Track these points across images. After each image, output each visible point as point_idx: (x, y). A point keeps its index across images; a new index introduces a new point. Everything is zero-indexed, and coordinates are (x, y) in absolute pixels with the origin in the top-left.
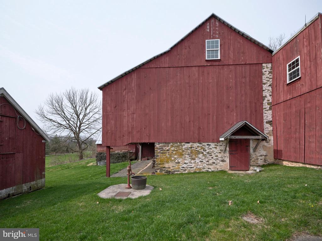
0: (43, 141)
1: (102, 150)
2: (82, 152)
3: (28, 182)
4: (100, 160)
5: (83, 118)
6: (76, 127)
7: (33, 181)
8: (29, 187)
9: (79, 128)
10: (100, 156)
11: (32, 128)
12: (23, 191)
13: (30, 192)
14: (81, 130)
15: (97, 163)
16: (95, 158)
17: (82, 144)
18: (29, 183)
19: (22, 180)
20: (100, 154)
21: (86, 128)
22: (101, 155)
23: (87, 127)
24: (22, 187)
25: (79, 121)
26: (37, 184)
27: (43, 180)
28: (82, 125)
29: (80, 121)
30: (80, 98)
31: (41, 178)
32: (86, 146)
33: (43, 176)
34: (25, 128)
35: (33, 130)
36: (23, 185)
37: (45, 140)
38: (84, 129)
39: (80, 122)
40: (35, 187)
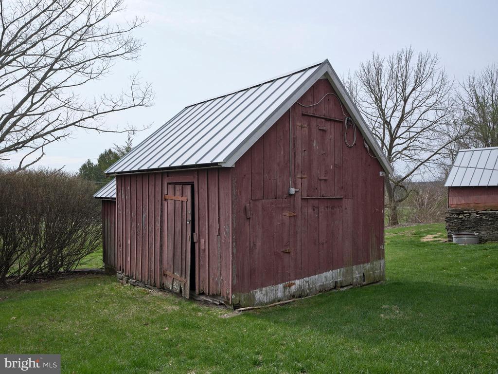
0: (381, 173)
1: (463, 202)
2: (395, 208)
3: (360, 264)
4: (459, 230)
5: (398, 126)
6: (383, 148)
7: (368, 262)
8: (362, 275)
9: (390, 151)
10: (457, 218)
11: (365, 144)
12: (355, 281)
13: (363, 285)
14: (395, 154)
15: (450, 237)
16: (444, 225)
17: (395, 187)
18: (362, 265)
19: (352, 256)
20: (459, 214)
21: (405, 149)
22: (460, 217)
23: (405, 145)
24: (352, 272)
25: (390, 131)
26: (373, 269)
27: (382, 262)
28: (396, 141)
29: (392, 132)
30: (391, 77)
31: (380, 259)
32: (405, 194)
33: (380, 255)
34: (355, 144)
35: (366, 148)
36: (354, 267)
37: (384, 171)
38: (400, 152)
39: (391, 135)
40: (370, 275)
